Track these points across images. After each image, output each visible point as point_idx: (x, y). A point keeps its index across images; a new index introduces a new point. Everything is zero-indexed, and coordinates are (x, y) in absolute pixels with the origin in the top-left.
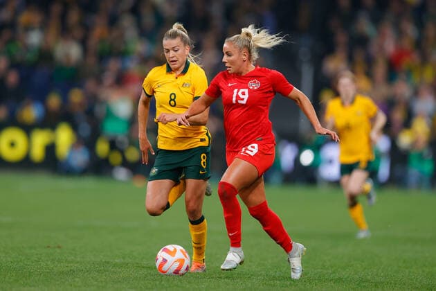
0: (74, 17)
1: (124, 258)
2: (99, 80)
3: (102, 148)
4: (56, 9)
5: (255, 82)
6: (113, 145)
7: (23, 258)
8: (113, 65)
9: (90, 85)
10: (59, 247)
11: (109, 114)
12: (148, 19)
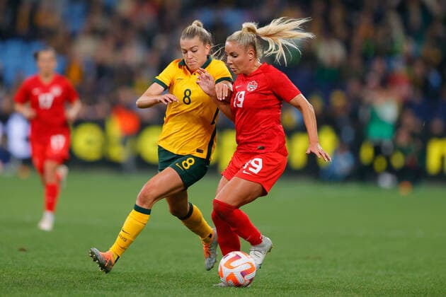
0: (338, 15)
1: (387, 270)
2: (363, 82)
3: (367, 153)
4: (319, 7)
5: (253, 84)
6: (378, 150)
7: (282, 270)
8: (378, 66)
9: (353, 86)
10: (320, 258)
11: (374, 117)
12: (415, 17)
